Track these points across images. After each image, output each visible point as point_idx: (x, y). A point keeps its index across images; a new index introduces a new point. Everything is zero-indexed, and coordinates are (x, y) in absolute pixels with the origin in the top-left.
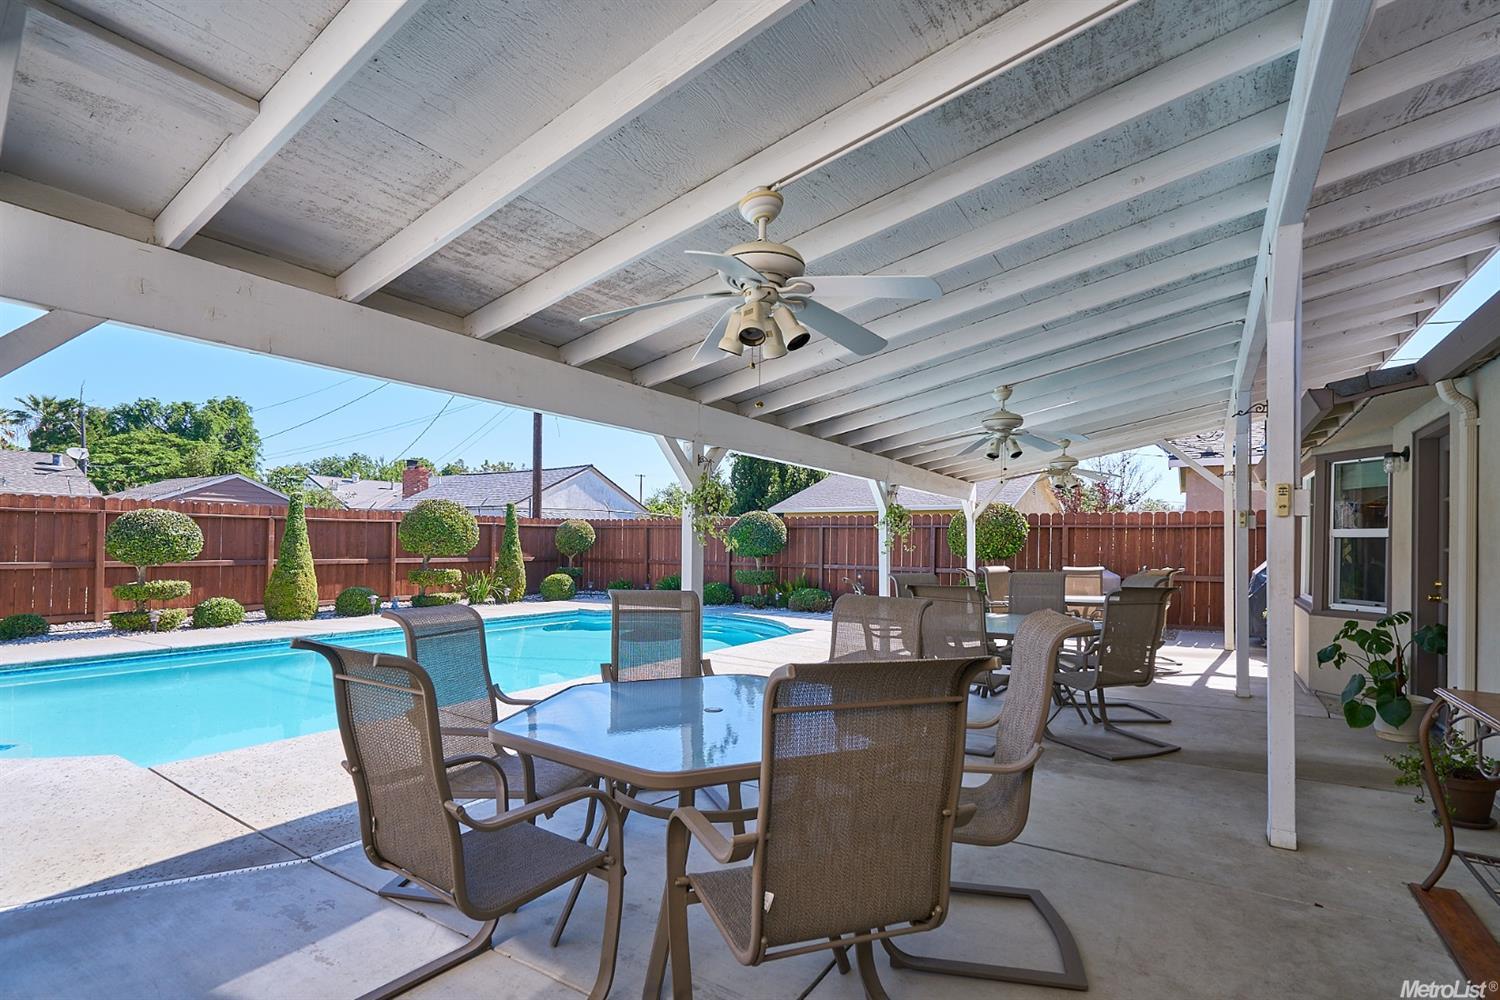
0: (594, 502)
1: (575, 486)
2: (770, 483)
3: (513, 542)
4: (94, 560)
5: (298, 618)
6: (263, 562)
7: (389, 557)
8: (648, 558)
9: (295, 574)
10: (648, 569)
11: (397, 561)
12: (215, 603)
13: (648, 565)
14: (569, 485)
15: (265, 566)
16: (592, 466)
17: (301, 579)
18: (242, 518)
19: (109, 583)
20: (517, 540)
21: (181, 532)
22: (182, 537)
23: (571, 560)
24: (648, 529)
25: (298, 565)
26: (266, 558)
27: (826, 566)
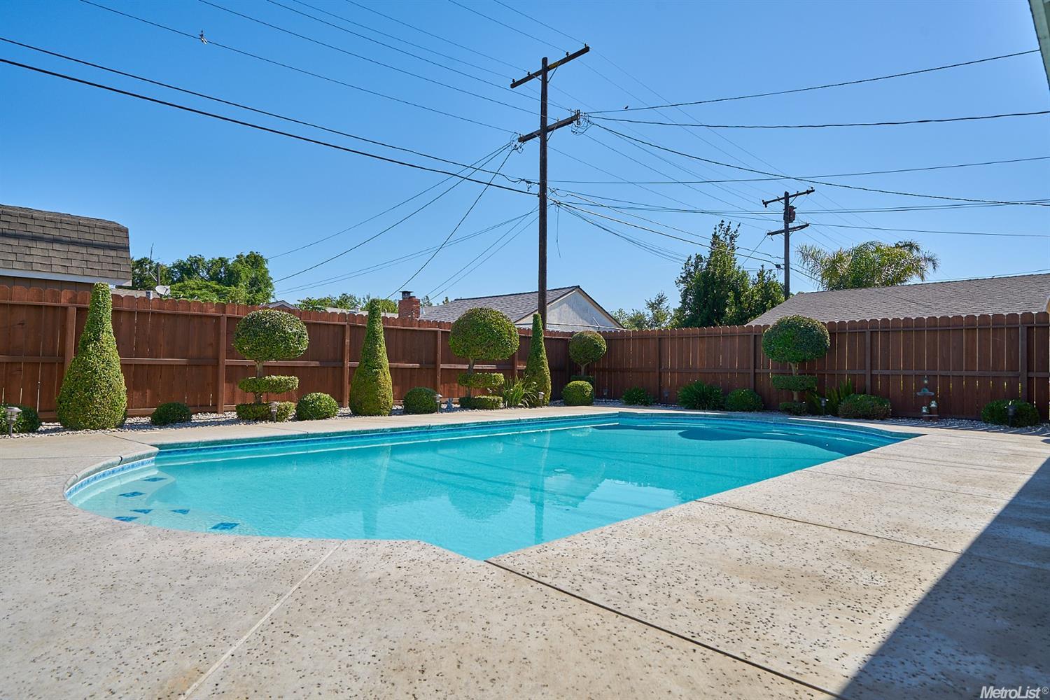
0: (581, 320)
1: (565, 305)
2: (726, 305)
3: (540, 350)
4: (217, 359)
5: (379, 414)
6: (340, 364)
7: (435, 362)
8: (660, 367)
9: (377, 373)
10: (660, 377)
11: (442, 366)
12: (315, 397)
13: (660, 373)
14: (560, 304)
15: (342, 368)
16: (579, 286)
17: (382, 377)
18: (325, 324)
19: (229, 379)
20: (543, 348)
21: (295, 330)
22: (295, 334)
23: (583, 369)
24: (660, 339)
25: (378, 364)
26: (342, 360)
27: (874, 372)
